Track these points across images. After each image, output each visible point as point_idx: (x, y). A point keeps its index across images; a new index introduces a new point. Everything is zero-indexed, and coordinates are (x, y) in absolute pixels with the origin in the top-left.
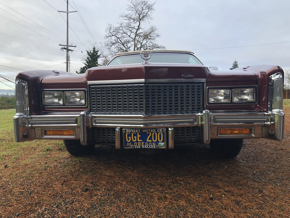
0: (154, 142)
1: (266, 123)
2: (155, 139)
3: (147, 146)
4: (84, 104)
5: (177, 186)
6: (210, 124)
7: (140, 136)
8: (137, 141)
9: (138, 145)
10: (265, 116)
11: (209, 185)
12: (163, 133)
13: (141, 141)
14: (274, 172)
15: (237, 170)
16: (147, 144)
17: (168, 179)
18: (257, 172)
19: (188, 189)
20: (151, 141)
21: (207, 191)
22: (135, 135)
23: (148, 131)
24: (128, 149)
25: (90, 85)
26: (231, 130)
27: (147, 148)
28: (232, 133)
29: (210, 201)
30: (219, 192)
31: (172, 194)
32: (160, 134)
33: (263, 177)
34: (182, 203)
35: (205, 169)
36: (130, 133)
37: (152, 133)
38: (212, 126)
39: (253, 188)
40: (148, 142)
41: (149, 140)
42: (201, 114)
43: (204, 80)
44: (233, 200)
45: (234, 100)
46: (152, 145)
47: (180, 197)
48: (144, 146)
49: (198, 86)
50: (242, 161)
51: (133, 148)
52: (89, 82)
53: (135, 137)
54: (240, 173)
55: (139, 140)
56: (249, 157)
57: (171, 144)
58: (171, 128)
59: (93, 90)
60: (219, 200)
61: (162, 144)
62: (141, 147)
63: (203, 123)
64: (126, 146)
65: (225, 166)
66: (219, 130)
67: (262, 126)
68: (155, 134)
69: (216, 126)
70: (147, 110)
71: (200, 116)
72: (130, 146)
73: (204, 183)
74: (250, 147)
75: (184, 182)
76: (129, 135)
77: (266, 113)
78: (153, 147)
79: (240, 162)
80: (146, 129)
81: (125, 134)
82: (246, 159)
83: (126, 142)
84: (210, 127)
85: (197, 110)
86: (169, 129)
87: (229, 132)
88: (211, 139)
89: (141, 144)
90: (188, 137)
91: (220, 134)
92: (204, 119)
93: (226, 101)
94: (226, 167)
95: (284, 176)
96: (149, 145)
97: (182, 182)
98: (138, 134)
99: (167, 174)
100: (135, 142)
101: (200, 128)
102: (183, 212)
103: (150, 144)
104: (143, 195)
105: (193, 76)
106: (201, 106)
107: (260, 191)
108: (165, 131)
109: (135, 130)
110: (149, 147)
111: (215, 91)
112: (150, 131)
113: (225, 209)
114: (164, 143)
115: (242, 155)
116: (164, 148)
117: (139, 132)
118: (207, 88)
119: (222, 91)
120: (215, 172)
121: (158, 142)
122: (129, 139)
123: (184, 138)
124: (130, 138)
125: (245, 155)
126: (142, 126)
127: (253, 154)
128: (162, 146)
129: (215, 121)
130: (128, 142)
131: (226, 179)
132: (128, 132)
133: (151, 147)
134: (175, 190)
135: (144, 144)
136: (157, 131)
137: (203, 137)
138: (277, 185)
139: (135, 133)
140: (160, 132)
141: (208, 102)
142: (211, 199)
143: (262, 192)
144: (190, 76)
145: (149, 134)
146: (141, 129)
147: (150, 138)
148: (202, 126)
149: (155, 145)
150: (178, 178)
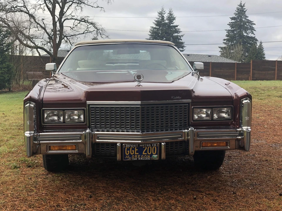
0: (149, 155)
1: (238, 137)
2: (149, 153)
3: (142, 158)
4: (83, 122)
5: (166, 192)
6: (194, 139)
7: (137, 150)
8: (134, 155)
9: (135, 157)
10: (237, 132)
11: (193, 191)
12: (157, 147)
13: (138, 154)
14: (250, 180)
15: (218, 179)
16: (142, 156)
17: (157, 188)
18: (235, 180)
19: (176, 194)
20: (146, 154)
21: (191, 195)
22: (133, 149)
23: (145, 145)
24: (127, 161)
25: (89, 105)
26: (211, 143)
27: (143, 160)
28: (211, 146)
29: (194, 200)
30: (202, 194)
31: (164, 197)
32: (154, 148)
33: (239, 184)
34: (173, 202)
35: (189, 180)
36: (129, 148)
37: (147, 147)
38: (196, 140)
39: (229, 191)
40: (143, 155)
41: (145, 153)
42: (187, 131)
43: (189, 101)
44: (212, 199)
45: (214, 118)
46: (147, 157)
47: (170, 198)
48: (140, 158)
49: (185, 106)
50: (225, 172)
51: (131, 160)
52: (88, 102)
53: (133, 151)
54: (221, 181)
55: (136, 154)
56: (232, 168)
57: (163, 156)
58: (163, 143)
59: (92, 109)
60: (201, 199)
61: (155, 156)
62: (138, 159)
63: (189, 137)
64: (125, 159)
65: (207, 176)
66: (202, 143)
67: (236, 140)
68: (150, 148)
69: (199, 140)
70: (142, 128)
71: (186, 132)
72: (128, 158)
73: (188, 190)
74: (235, 159)
75: (172, 189)
76: (128, 149)
77: (238, 130)
78: (148, 159)
79: (223, 173)
80: (142, 144)
81: (125, 148)
82: (229, 170)
83: (125, 155)
84: (195, 141)
85: (184, 127)
86: (163, 144)
87: (209, 145)
88: (195, 151)
89: (138, 157)
90: (176, 149)
91: (203, 147)
92: (190, 134)
93: (208, 118)
94: (209, 177)
95: (258, 182)
96: (144, 157)
97: (170, 190)
98: (136, 148)
99: (155, 184)
100: (133, 155)
101: (187, 143)
102: (174, 207)
103: (146, 156)
104: (140, 198)
105: (180, 98)
106: (187, 123)
107: (234, 193)
108: (158, 146)
109: (134, 145)
110: (144, 158)
111: (199, 110)
112: (146, 145)
113: (205, 204)
114: (157, 155)
115: (226, 167)
116: (157, 159)
117: (136, 146)
118: (192, 107)
119: (205, 110)
120: (199, 181)
121: (152, 154)
122: (127, 153)
123: (172, 151)
124: (128, 151)
125: (229, 167)
126: (140, 141)
127: (237, 165)
128: (155, 158)
129: (198, 136)
130: (127, 155)
131: (208, 186)
132: (128, 147)
133: (146, 158)
134: (165, 194)
135: (140, 157)
136: (151, 145)
137: (188, 149)
138: (249, 189)
139: (133, 148)
140: (154, 146)
141: (193, 120)
142: (195, 199)
143: (235, 194)
144: (178, 97)
145: (145, 148)
146: (139, 144)
147: (146, 152)
148: (188, 140)
149: (149, 157)
150: (166, 187)
